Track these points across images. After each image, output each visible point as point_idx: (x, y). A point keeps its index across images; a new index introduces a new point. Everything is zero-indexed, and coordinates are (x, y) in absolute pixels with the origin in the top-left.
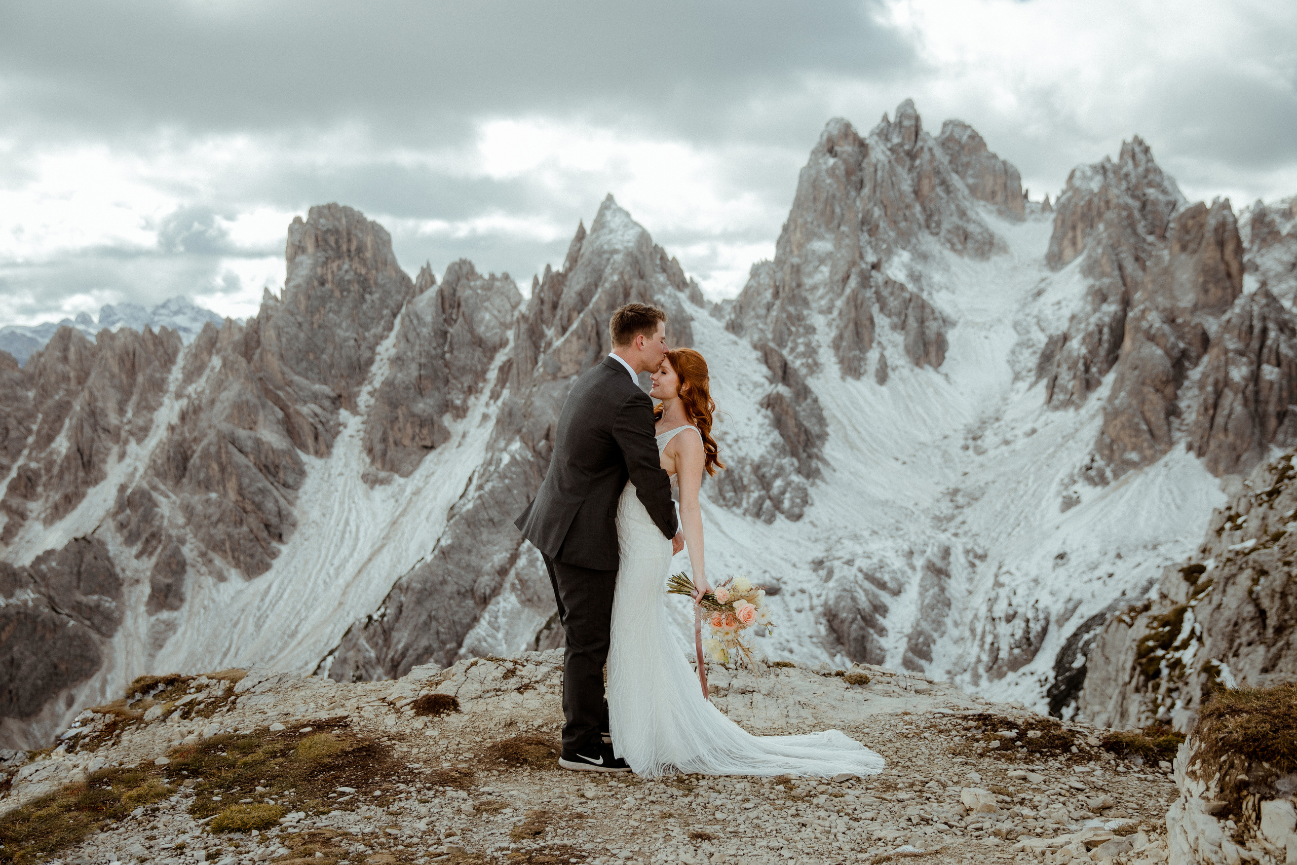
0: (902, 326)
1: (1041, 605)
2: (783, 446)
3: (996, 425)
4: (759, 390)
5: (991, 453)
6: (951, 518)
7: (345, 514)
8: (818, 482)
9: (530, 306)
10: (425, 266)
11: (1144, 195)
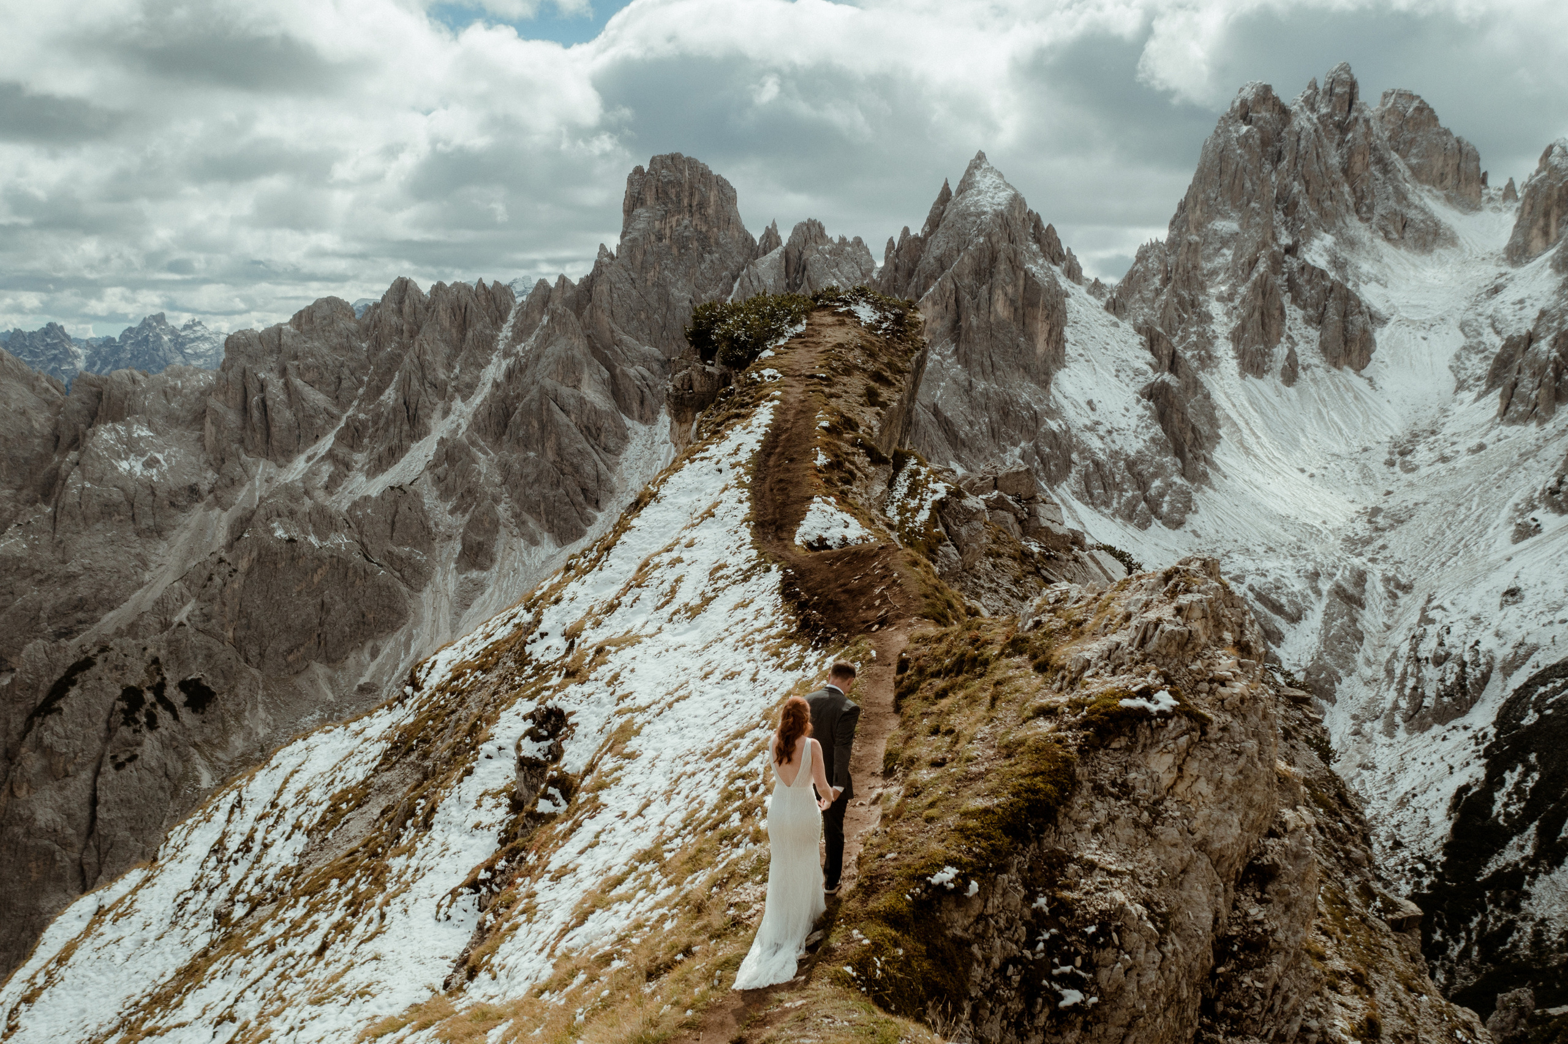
0: (1319, 320)
1: (1482, 648)
2: (1165, 440)
3: (1432, 439)
4: (1141, 379)
5: (1424, 471)
6: (1367, 542)
8: (1206, 488)
10: (770, 225)
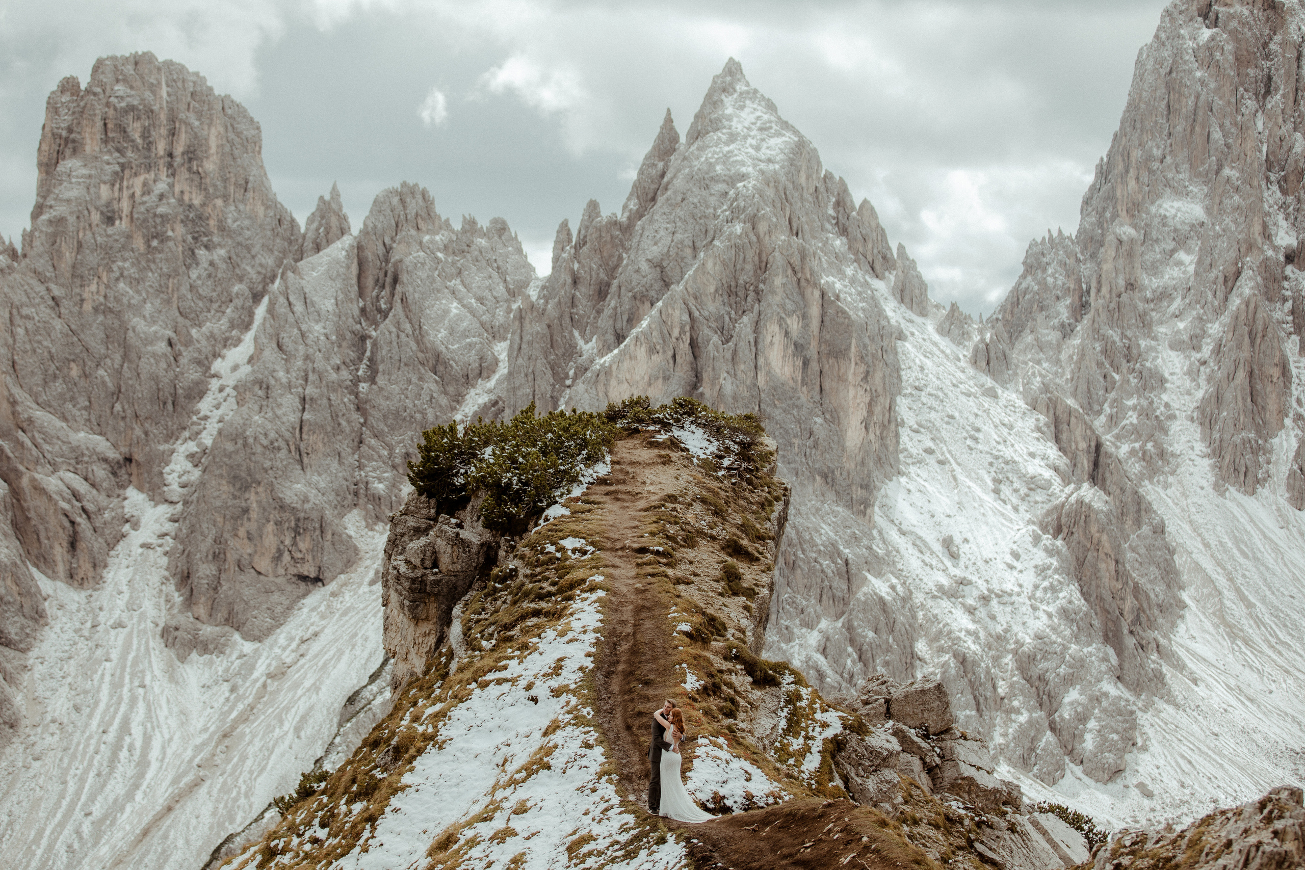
2: (1086, 614)
4: (1039, 497)
7: (123, 708)
8: (1161, 704)
9: (549, 288)
10: (328, 196)
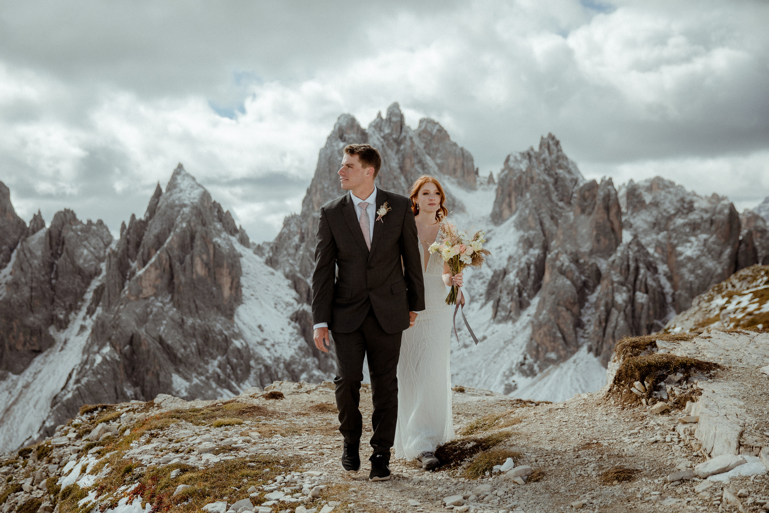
2: (308, 348)
4: (290, 308)
9: (119, 244)
10: (37, 214)
11: (556, 174)
